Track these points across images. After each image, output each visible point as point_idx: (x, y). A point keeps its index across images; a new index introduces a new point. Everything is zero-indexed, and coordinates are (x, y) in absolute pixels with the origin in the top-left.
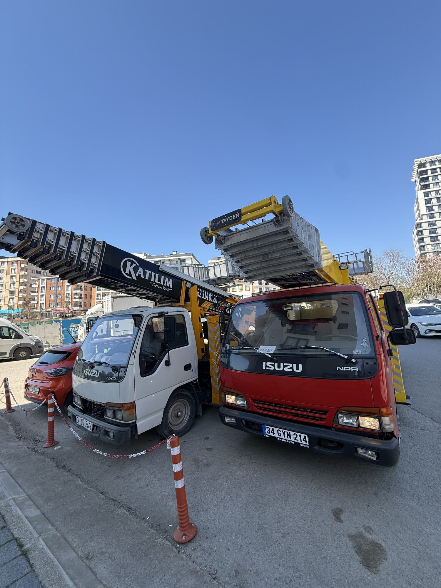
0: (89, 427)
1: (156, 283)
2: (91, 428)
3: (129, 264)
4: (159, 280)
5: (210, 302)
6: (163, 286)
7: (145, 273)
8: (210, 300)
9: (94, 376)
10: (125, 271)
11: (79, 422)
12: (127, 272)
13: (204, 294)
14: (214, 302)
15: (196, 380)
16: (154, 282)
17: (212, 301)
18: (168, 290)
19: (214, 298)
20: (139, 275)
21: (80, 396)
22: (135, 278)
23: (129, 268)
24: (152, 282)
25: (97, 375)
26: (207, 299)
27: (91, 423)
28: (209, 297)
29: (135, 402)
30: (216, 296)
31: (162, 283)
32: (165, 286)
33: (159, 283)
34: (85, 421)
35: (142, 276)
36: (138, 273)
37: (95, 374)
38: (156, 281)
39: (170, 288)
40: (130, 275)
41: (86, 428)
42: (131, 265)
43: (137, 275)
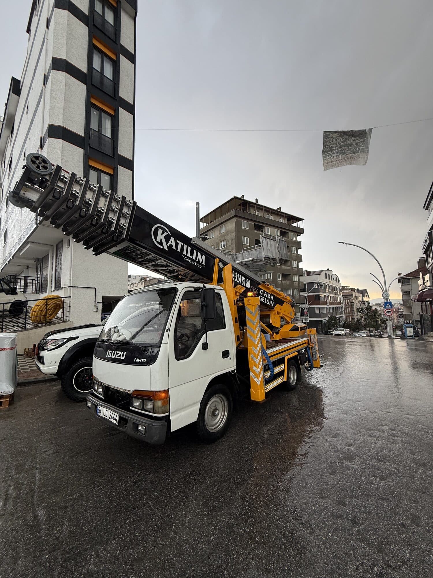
0: (114, 419)
1: (188, 257)
2: (116, 420)
3: (160, 231)
4: (192, 254)
5: (243, 286)
6: (195, 261)
7: (177, 245)
8: (243, 284)
9: (119, 358)
10: (156, 238)
11: (101, 413)
12: (158, 240)
13: (237, 277)
14: (247, 287)
15: (234, 370)
16: (186, 256)
17: (245, 285)
18: (201, 267)
19: (247, 283)
20: (171, 246)
21: (101, 382)
22: (166, 248)
23: (161, 237)
24: (184, 255)
25: (123, 356)
26: (239, 282)
27: (116, 414)
28: (242, 280)
29: (168, 390)
30: (249, 281)
31: (194, 258)
32: (197, 262)
33: (191, 257)
34: (109, 411)
35: (174, 247)
36: (170, 243)
37: (120, 356)
38: (189, 255)
39: (203, 265)
40: (161, 244)
41: (111, 420)
42: (163, 233)
43: (168, 245)
